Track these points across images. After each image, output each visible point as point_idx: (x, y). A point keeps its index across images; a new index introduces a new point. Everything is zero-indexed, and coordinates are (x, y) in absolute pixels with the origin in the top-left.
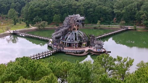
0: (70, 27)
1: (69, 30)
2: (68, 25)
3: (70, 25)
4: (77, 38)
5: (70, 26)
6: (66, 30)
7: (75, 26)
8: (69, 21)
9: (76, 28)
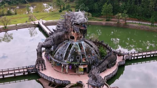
0: (67, 33)
1: (66, 37)
2: (64, 28)
3: (66, 29)
4: (70, 55)
5: (67, 31)
6: (59, 36)
7: (72, 32)
8: (66, 22)
9: (74, 36)
